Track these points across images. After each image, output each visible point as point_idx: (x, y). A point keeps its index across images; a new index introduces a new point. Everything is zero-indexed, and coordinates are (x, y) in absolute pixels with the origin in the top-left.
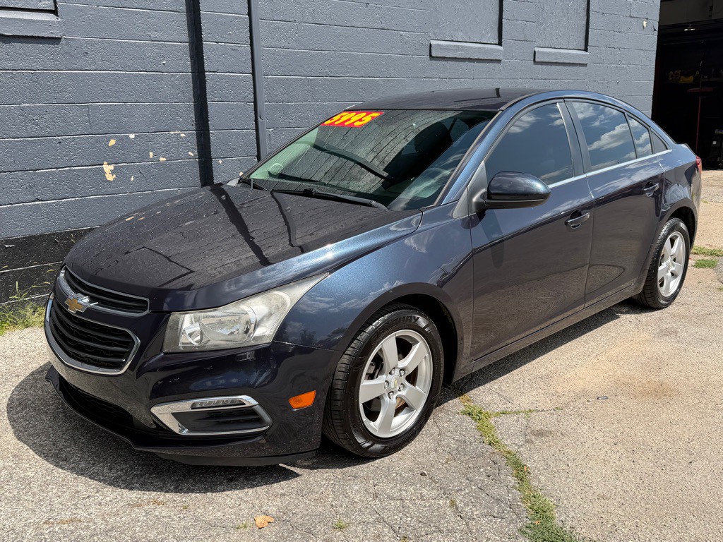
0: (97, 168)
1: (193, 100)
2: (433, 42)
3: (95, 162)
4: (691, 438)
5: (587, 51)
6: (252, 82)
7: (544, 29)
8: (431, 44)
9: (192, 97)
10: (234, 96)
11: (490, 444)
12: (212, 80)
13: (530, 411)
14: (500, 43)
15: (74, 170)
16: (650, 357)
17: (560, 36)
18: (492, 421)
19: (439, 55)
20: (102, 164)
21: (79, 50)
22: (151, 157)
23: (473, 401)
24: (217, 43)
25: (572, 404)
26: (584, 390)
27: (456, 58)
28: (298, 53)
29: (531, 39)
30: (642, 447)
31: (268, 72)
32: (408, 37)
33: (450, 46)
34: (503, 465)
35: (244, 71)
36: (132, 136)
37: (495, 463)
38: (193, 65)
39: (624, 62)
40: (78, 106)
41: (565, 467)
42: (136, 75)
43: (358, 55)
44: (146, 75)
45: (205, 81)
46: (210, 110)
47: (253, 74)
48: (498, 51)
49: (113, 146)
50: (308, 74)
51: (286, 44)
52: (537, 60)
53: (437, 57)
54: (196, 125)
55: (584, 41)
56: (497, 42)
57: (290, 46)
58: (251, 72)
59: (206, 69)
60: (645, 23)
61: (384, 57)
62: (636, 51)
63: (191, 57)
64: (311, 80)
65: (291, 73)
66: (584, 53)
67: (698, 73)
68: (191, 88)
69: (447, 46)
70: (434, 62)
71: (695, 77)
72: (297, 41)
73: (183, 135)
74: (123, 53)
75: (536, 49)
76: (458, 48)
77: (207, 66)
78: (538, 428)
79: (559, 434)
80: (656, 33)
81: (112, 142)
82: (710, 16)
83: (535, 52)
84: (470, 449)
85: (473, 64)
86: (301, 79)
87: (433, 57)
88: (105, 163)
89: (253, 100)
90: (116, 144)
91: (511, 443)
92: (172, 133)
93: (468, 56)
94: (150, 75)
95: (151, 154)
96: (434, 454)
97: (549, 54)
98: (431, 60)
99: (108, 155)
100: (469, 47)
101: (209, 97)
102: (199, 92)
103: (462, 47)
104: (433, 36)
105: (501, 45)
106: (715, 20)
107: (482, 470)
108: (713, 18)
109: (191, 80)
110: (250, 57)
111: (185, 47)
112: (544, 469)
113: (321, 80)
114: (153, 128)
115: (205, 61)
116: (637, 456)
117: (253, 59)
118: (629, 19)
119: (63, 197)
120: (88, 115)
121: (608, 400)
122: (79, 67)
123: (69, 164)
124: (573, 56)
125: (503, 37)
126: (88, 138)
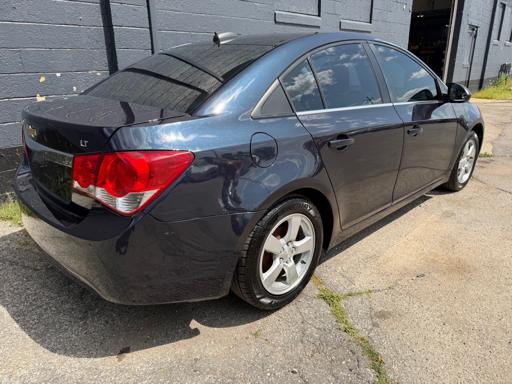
0: (32, 99)
1: (105, 47)
2: (277, 12)
3: (29, 95)
4: (500, 314)
5: (371, 23)
6: (149, 34)
7: (346, 7)
8: (275, 14)
9: (104, 45)
10: (136, 45)
11: (345, 331)
12: (118, 32)
13: (370, 291)
14: (319, 15)
15: (13, 101)
16: (443, 236)
17: (355, 12)
18: (342, 304)
19: (281, 21)
20: (36, 96)
21: (7, 5)
22: (75, 90)
23: (324, 284)
24: (122, 4)
25: (399, 282)
26: (405, 269)
27: (292, 24)
28: (184, 15)
29: (338, 14)
30: (465, 326)
31: (162, 28)
32: (260, 7)
33: (288, 15)
34: (360, 355)
35: (143, 26)
36: (58, 75)
37: (354, 353)
38: (104, 21)
39: (392, 31)
40: (11, 50)
41: (411, 353)
42: (58, 27)
43: (226, 18)
44: (67, 27)
45: (113, 33)
46: (118, 55)
47: (150, 28)
48: (319, 20)
49: (43, 82)
50: (192, 30)
51: (174, 8)
52: (342, 28)
53: (279, 22)
54: (109, 66)
55: (369, 17)
56: (317, 14)
57: (177, 9)
58: (148, 27)
59: (113, 24)
60: (405, 6)
61: (244, 20)
62: (399, 25)
63: (102, 14)
64: (193, 35)
65: (179, 29)
66: (370, 24)
67: (421, 43)
68: (104, 38)
69: (286, 15)
70: (277, 25)
71: (419, 46)
72: (182, 6)
73: (99, 74)
74: (47, 9)
75: (341, 20)
76: (293, 17)
77: (114, 22)
78: (379, 309)
79: (397, 315)
80: (411, 14)
81: (42, 79)
82: (433, 8)
83: (340, 22)
84: (330, 337)
85: (302, 28)
86: (187, 34)
87: (277, 22)
88: (38, 95)
89: (151, 48)
90: (45, 81)
91: (362, 327)
92: (90, 72)
93: (299, 23)
94: (70, 27)
95: (75, 88)
96: (300, 346)
97: (349, 24)
98: (275, 24)
99: (39, 89)
100: (300, 17)
101: (117, 45)
102: (109, 41)
103: (296, 16)
104: (276, 8)
105: (320, 17)
106: (435, 11)
107: (344, 362)
108: (434, 9)
109: (103, 32)
110: (147, 16)
111: (97, 6)
112: (394, 357)
113: (200, 35)
114: (75, 69)
115: (112, 17)
116: (465, 336)
117: (149, 18)
118: (396, 3)
119: (5, 121)
120: (21, 58)
121: (425, 277)
122: (9, 19)
123: (8, 96)
124: (363, 26)
125: (321, 11)
126: (22, 76)
